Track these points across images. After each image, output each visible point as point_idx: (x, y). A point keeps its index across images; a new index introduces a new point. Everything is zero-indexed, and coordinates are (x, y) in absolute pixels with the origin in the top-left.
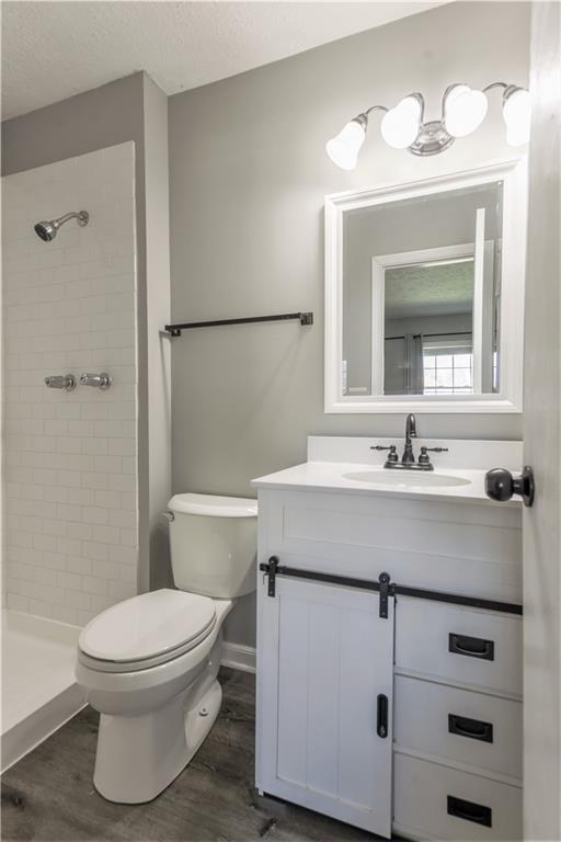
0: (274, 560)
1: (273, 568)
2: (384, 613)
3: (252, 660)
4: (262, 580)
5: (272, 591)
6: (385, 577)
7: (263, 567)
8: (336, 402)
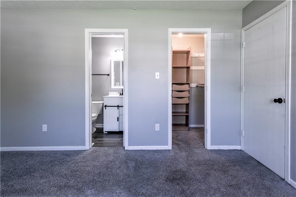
0: (106, 105)
1: (106, 106)
2: (118, 109)
3: (103, 126)
4: (104, 108)
5: (106, 109)
6: (118, 105)
7: (104, 106)
8: (113, 87)
